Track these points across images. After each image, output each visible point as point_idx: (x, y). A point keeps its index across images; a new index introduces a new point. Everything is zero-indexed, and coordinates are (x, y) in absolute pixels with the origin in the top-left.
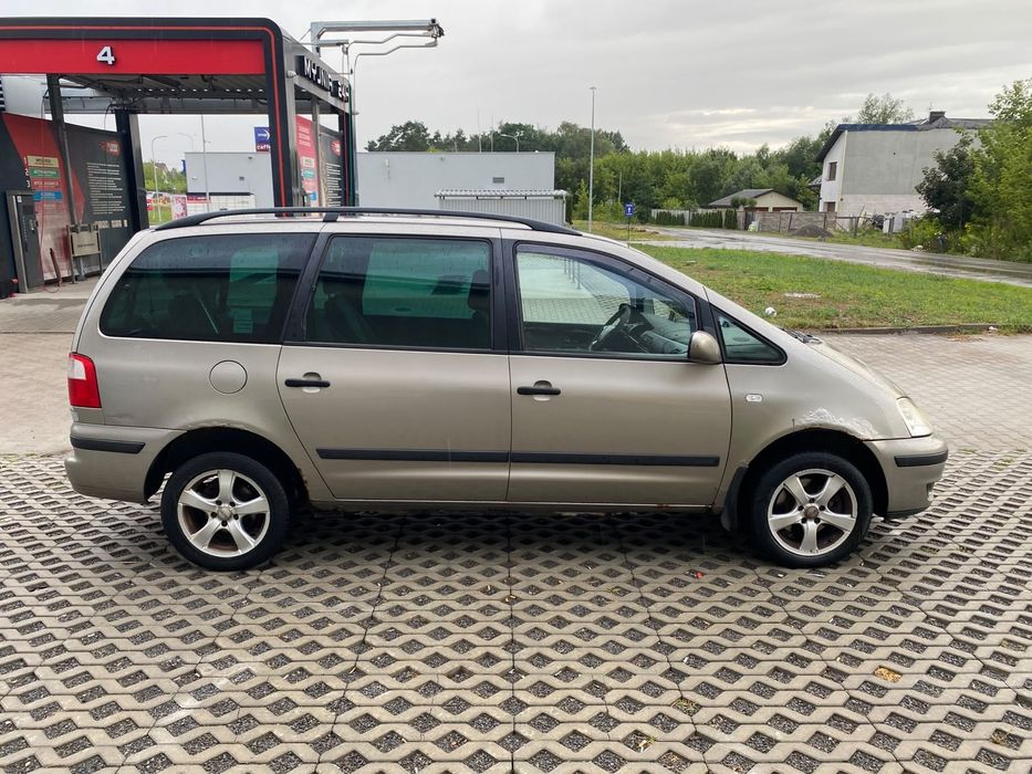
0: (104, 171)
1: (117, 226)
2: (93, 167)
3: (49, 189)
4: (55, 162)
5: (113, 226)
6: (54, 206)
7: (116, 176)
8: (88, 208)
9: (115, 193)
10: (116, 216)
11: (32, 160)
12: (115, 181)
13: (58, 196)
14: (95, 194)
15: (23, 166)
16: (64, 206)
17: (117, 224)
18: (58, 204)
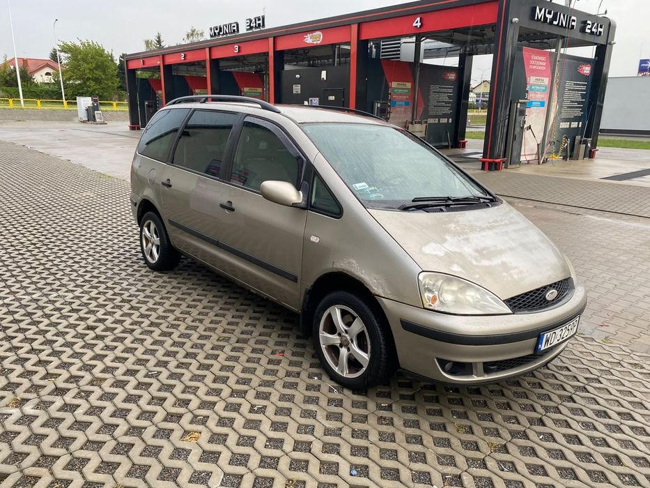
0: (442, 90)
1: (444, 122)
2: (434, 88)
3: (402, 100)
4: (409, 85)
5: (441, 122)
6: (403, 109)
7: (450, 93)
8: (426, 111)
9: (446, 103)
10: (444, 116)
11: (394, 84)
12: (448, 96)
13: (407, 104)
14: (433, 102)
15: (387, 87)
16: (410, 109)
17: (444, 121)
18: (405, 109)
